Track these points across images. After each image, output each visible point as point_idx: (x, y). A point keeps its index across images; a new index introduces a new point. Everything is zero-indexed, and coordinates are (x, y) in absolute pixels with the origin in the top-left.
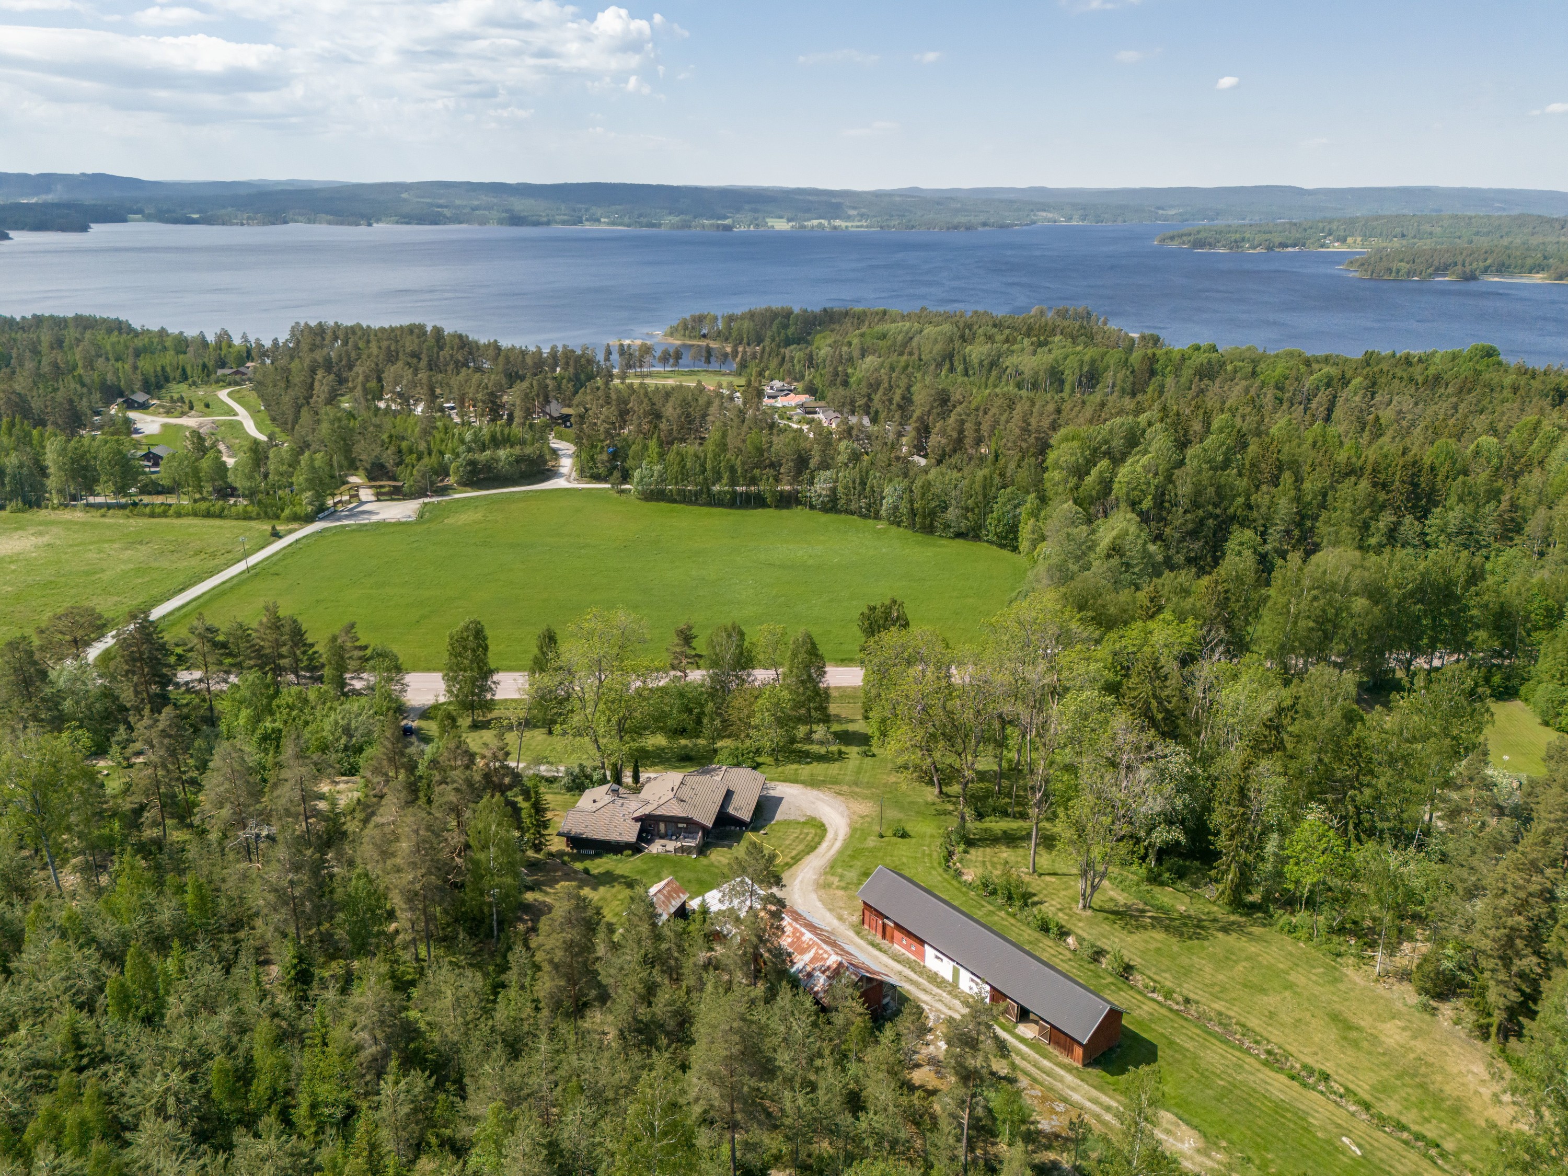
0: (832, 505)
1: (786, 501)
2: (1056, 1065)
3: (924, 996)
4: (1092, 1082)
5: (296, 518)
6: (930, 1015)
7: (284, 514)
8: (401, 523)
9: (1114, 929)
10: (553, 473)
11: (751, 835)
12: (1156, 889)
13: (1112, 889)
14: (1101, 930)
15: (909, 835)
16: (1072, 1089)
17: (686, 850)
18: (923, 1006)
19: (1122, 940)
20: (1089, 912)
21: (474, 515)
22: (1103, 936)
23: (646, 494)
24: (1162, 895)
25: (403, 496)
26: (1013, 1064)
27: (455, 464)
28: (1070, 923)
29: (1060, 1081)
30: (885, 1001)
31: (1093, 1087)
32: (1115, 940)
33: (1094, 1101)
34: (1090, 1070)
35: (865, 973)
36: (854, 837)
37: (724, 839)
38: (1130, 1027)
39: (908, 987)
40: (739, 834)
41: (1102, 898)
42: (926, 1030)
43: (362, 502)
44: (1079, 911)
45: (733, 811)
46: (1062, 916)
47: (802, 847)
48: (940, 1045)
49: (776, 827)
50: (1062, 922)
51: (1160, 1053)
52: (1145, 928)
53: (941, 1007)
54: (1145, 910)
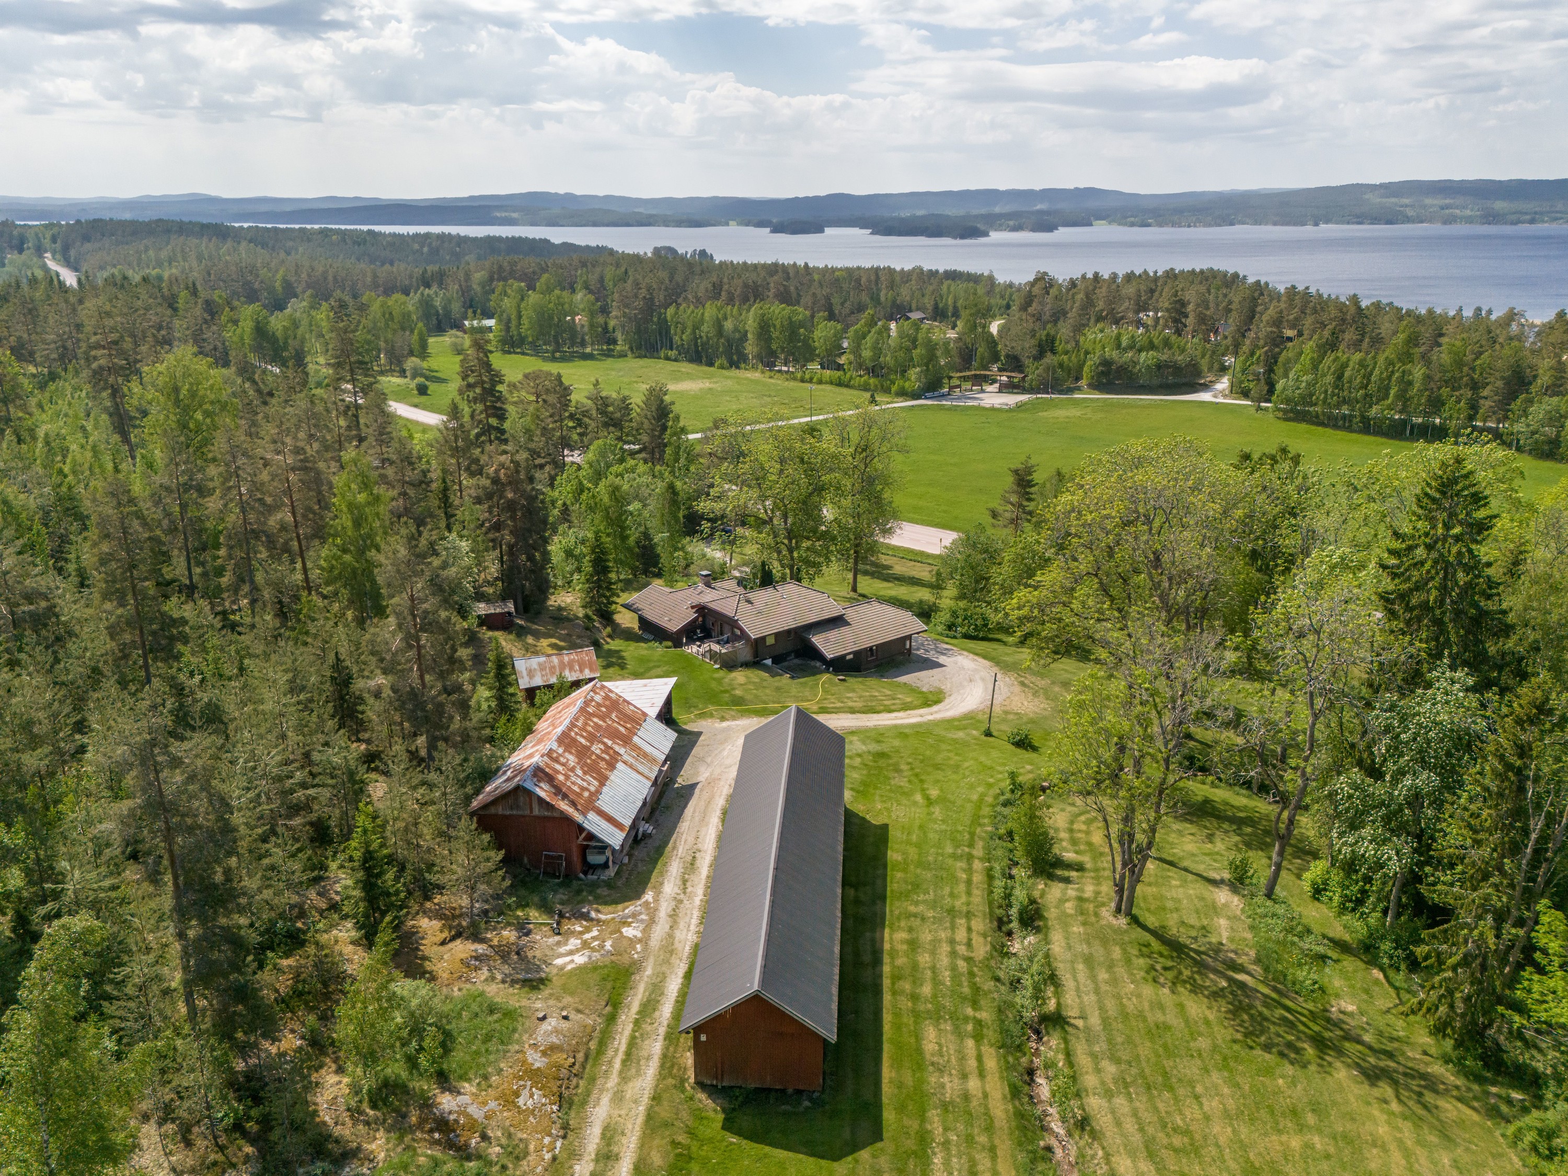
2: (664, 1056)
3: (670, 888)
4: (664, 1112)
5: (903, 394)
6: (631, 908)
7: (894, 389)
8: (993, 409)
9: (1128, 961)
10: (1206, 387)
11: (825, 677)
12: (1350, 963)
13: (1233, 918)
14: (1098, 951)
15: (1034, 749)
16: (618, 1097)
17: (713, 655)
18: (649, 896)
19: (1114, 981)
20: (1123, 921)
21: (1074, 412)
22: (1089, 961)
23: (1285, 411)
24: (1344, 974)
25: (1024, 391)
26: (612, 1019)
27: (1089, 363)
28: (1064, 919)
29: (624, 1078)
30: (594, 859)
31: (650, 1117)
32: (1103, 975)
33: (610, 1134)
34: (702, 1096)
35: (543, 791)
36: (950, 724)
37: (787, 670)
38: (887, 1089)
39: (674, 868)
40: (815, 672)
41: (1193, 920)
42: (586, 917)
43: (983, 391)
44: (1107, 914)
45: (818, 640)
46: (1069, 907)
47: (859, 705)
48: (574, 943)
49: (872, 682)
50: (1051, 914)
51: (864, 1154)
52: (1196, 989)
53: (664, 908)
54: (1241, 969)
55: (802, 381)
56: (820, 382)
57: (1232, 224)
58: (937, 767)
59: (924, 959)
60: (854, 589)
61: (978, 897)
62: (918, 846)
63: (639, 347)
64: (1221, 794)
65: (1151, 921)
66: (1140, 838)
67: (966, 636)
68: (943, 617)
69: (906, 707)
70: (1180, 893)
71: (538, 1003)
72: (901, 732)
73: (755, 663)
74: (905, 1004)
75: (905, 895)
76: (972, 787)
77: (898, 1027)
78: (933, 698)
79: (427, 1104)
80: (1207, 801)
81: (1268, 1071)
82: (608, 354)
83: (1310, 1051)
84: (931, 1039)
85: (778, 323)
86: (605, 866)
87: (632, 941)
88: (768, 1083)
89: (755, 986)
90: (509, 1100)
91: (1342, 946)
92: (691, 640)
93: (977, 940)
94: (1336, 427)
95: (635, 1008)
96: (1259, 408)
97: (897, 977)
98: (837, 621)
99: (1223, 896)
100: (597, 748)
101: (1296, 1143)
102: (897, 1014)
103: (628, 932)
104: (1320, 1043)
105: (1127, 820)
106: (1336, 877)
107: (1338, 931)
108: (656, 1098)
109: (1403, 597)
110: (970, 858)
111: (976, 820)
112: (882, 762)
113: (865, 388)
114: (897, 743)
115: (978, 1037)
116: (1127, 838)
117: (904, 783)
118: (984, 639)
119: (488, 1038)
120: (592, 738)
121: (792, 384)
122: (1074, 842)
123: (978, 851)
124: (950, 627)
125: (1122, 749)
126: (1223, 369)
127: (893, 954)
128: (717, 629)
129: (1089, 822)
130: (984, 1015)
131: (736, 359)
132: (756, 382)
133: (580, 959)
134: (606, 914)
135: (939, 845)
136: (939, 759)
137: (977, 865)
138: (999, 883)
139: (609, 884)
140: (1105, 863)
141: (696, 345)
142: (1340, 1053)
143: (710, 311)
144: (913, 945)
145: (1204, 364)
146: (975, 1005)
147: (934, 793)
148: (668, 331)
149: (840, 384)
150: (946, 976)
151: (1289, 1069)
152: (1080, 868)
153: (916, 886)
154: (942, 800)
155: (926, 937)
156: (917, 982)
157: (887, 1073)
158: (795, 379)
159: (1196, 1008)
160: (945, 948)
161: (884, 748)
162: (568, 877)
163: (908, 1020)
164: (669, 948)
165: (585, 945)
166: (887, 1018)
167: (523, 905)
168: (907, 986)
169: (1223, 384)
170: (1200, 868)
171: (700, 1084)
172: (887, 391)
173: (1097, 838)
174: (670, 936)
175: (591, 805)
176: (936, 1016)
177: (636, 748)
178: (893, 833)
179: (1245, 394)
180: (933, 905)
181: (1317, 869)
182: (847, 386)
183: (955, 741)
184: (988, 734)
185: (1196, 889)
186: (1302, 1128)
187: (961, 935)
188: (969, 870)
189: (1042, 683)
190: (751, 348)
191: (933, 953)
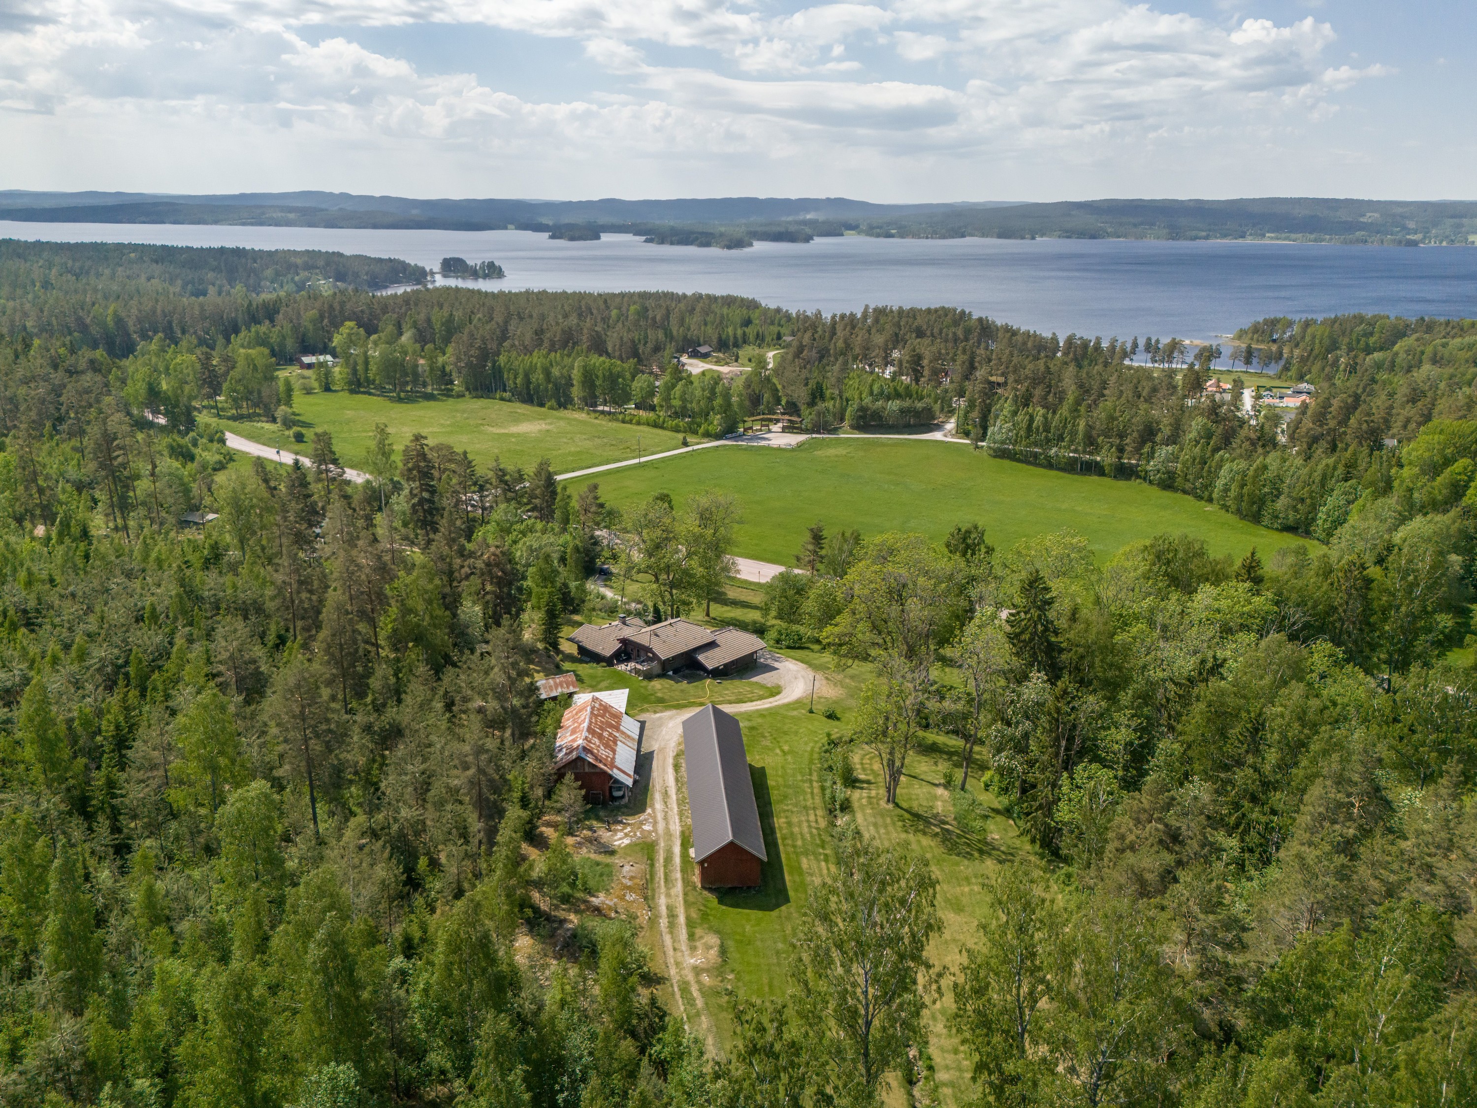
0: (1168, 483)
1: (1124, 472)
2: (683, 879)
3: (659, 806)
4: (691, 898)
5: (708, 435)
6: (642, 817)
7: (701, 431)
8: (779, 449)
9: (894, 824)
10: (938, 427)
11: (708, 681)
12: (999, 818)
13: (944, 801)
14: (880, 821)
15: (838, 719)
16: (668, 895)
17: (637, 672)
18: (649, 811)
19: (888, 833)
20: (891, 806)
21: (841, 451)
22: (875, 825)
23: (995, 450)
24: (996, 823)
25: (801, 431)
26: (652, 865)
27: (849, 409)
28: (862, 807)
29: (668, 888)
30: (617, 794)
31: (686, 901)
32: (882, 831)
33: (670, 908)
34: (705, 893)
35: (590, 759)
36: (788, 706)
37: (685, 677)
38: (788, 884)
39: (658, 797)
40: (701, 678)
41: (925, 803)
42: (621, 822)
43: (770, 431)
44: (883, 803)
45: (701, 658)
46: (864, 801)
47: (733, 698)
48: (620, 835)
49: (737, 682)
50: (855, 805)
51: (783, 908)
52: (925, 833)
53: (660, 816)
54: (947, 823)
55: (623, 422)
56: (639, 423)
57: (963, 236)
58: (785, 733)
59: (796, 830)
60: (708, 615)
61: (818, 800)
62: (782, 777)
63: (476, 389)
64: (941, 739)
65: (905, 805)
66: (898, 764)
67: (789, 647)
68: (773, 634)
69: (761, 698)
70: (919, 791)
71: (616, 860)
72: (761, 714)
73: (663, 675)
74: (790, 849)
75: (780, 802)
76: (806, 744)
77: (788, 859)
78: (775, 691)
79: (585, 902)
80: (934, 744)
81: (957, 864)
82: (448, 394)
83: (976, 854)
84: (805, 863)
85: (600, 374)
86: (623, 797)
87: (649, 832)
88: (736, 884)
89: (730, 837)
90: (622, 898)
91: (996, 811)
92: (620, 661)
93: (820, 820)
94: (1028, 463)
95: (662, 860)
96: (977, 447)
97: (784, 838)
98: (712, 645)
99: (940, 791)
100: (605, 734)
101: (967, 889)
102: (787, 854)
103: (647, 827)
104: (981, 852)
105: (891, 753)
106: (997, 778)
107: (996, 805)
108: (685, 894)
109: (1017, 635)
110: (811, 781)
111: (811, 761)
112: (754, 733)
113: (677, 430)
114: (760, 720)
115: (826, 860)
116: (891, 763)
117: (768, 743)
118: (800, 648)
119: (601, 875)
120: (601, 729)
121: (615, 425)
122: (864, 769)
123: (815, 777)
124: (778, 641)
125: (887, 719)
126: (952, 412)
127: (781, 828)
128: (635, 653)
129: (871, 759)
130: (828, 852)
131: (564, 402)
132: (584, 423)
133: (627, 841)
134: (631, 820)
135: (794, 775)
136: (786, 728)
137: (815, 784)
138: (828, 792)
139: (626, 806)
140: (881, 779)
141: (528, 388)
142: (990, 854)
143: (537, 359)
144: (789, 824)
145: (937, 407)
146: (823, 848)
147: (786, 748)
148: (501, 377)
149: (656, 425)
150: (808, 836)
151: (966, 862)
152: (868, 782)
153: (786, 797)
154: (791, 752)
155: (795, 820)
156: (794, 839)
157: (787, 877)
158: (617, 420)
159: (926, 841)
160: (805, 825)
161: (753, 724)
162: (604, 805)
163: (793, 856)
164: (668, 834)
165: (626, 835)
166: (783, 856)
167: (588, 819)
168: (790, 842)
169: (951, 425)
170: (929, 779)
171: (703, 887)
172: (695, 432)
173: (877, 766)
174: (667, 828)
175: (613, 765)
176: (806, 853)
177: (623, 733)
178: (768, 771)
179: (967, 434)
180: (796, 805)
181: (988, 775)
182: (662, 428)
183: (793, 717)
184: (811, 712)
185: (927, 788)
186: (969, 884)
187: (812, 818)
188: (812, 787)
189: (840, 677)
190: (576, 392)
191: (800, 826)
